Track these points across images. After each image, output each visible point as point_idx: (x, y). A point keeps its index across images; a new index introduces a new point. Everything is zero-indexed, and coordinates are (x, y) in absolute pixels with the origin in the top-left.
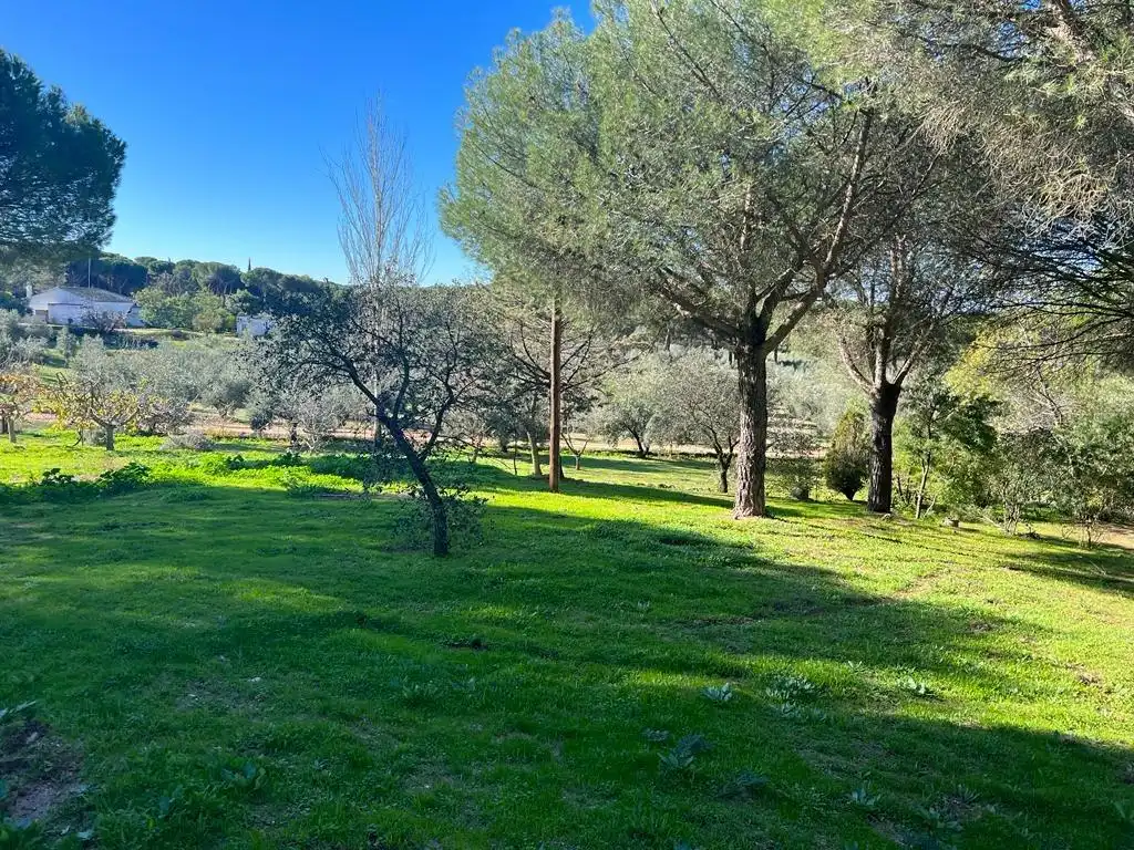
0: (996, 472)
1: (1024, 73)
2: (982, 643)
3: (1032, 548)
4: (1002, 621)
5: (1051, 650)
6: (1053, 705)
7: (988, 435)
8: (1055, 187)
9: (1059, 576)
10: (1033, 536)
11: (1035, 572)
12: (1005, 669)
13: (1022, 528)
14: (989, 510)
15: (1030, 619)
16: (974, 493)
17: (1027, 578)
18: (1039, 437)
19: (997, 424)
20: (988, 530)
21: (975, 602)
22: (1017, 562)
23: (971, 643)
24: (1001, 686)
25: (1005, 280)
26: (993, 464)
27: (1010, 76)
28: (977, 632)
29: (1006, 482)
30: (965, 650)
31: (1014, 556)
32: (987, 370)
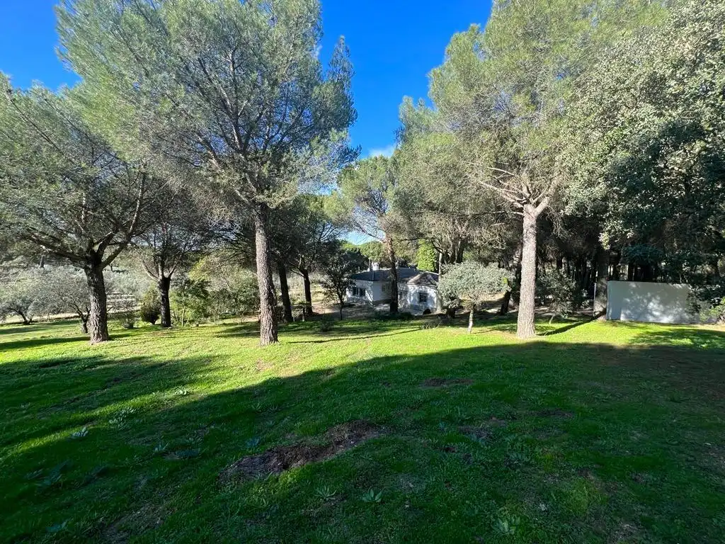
0: (210, 305)
1: (202, 172)
2: (208, 367)
3: (224, 328)
4: (214, 357)
5: (231, 362)
6: (233, 380)
7: (206, 293)
8: (216, 211)
9: (233, 336)
10: (225, 324)
11: (225, 337)
12: (216, 374)
13: (221, 322)
14: (209, 318)
15: (224, 353)
16: (202, 313)
17: (223, 339)
18: (223, 292)
19: (209, 289)
20: (209, 325)
21: (205, 353)
22: (220, 334)
23: (204, 368)
24: (215, 381)
25: (206, 240)
26: (208, 303)
27: (197, 172)
28: (206, 363)
29: (213, 308)
30: (202, 371)
31: (219, 332)
32: (204, 271)
